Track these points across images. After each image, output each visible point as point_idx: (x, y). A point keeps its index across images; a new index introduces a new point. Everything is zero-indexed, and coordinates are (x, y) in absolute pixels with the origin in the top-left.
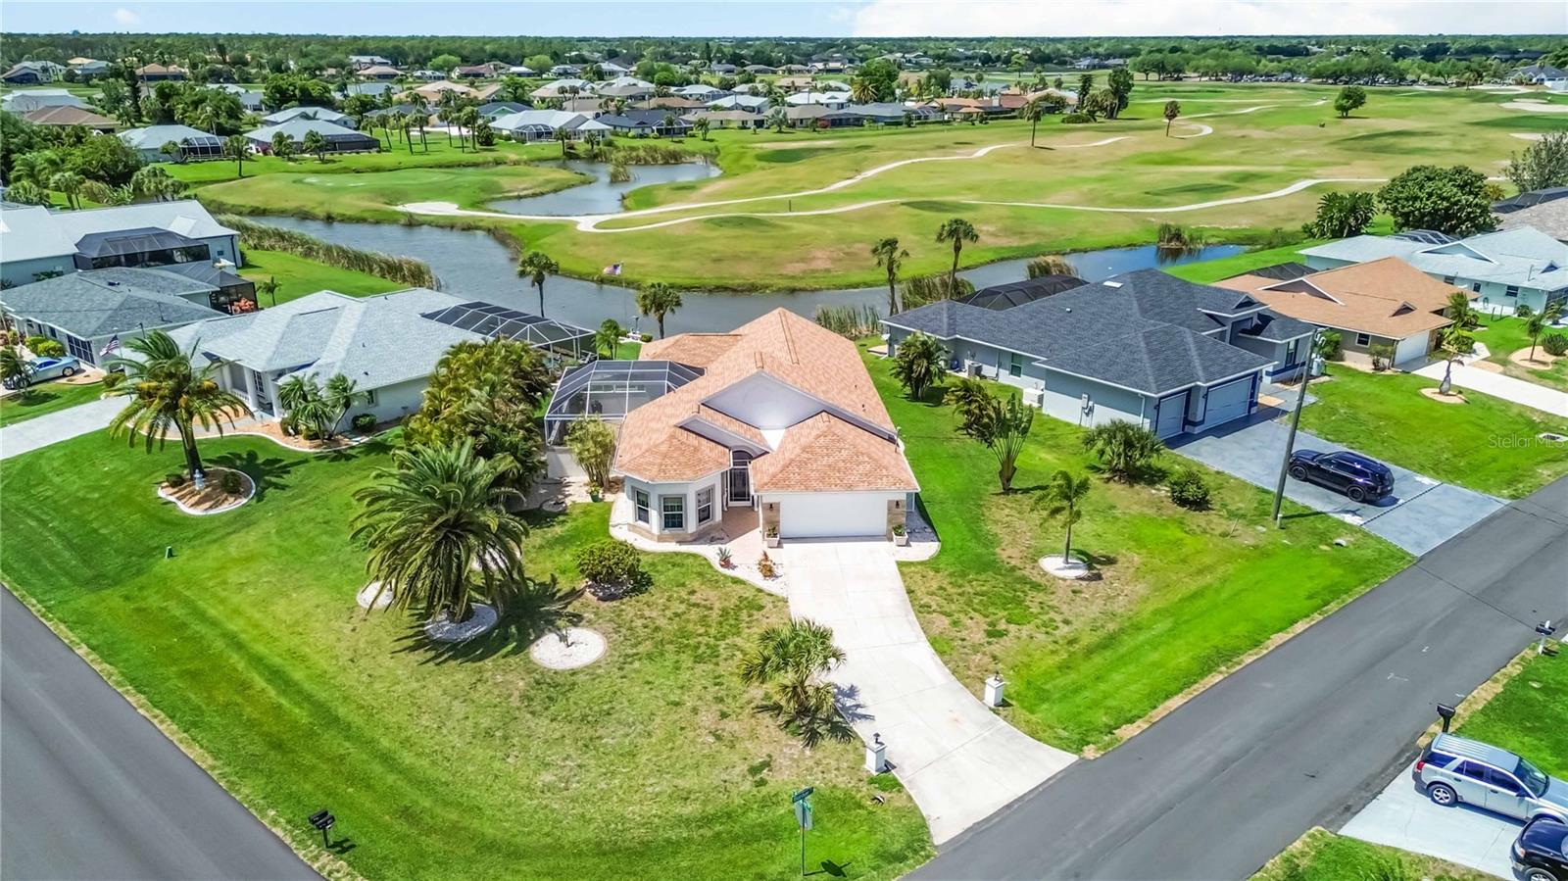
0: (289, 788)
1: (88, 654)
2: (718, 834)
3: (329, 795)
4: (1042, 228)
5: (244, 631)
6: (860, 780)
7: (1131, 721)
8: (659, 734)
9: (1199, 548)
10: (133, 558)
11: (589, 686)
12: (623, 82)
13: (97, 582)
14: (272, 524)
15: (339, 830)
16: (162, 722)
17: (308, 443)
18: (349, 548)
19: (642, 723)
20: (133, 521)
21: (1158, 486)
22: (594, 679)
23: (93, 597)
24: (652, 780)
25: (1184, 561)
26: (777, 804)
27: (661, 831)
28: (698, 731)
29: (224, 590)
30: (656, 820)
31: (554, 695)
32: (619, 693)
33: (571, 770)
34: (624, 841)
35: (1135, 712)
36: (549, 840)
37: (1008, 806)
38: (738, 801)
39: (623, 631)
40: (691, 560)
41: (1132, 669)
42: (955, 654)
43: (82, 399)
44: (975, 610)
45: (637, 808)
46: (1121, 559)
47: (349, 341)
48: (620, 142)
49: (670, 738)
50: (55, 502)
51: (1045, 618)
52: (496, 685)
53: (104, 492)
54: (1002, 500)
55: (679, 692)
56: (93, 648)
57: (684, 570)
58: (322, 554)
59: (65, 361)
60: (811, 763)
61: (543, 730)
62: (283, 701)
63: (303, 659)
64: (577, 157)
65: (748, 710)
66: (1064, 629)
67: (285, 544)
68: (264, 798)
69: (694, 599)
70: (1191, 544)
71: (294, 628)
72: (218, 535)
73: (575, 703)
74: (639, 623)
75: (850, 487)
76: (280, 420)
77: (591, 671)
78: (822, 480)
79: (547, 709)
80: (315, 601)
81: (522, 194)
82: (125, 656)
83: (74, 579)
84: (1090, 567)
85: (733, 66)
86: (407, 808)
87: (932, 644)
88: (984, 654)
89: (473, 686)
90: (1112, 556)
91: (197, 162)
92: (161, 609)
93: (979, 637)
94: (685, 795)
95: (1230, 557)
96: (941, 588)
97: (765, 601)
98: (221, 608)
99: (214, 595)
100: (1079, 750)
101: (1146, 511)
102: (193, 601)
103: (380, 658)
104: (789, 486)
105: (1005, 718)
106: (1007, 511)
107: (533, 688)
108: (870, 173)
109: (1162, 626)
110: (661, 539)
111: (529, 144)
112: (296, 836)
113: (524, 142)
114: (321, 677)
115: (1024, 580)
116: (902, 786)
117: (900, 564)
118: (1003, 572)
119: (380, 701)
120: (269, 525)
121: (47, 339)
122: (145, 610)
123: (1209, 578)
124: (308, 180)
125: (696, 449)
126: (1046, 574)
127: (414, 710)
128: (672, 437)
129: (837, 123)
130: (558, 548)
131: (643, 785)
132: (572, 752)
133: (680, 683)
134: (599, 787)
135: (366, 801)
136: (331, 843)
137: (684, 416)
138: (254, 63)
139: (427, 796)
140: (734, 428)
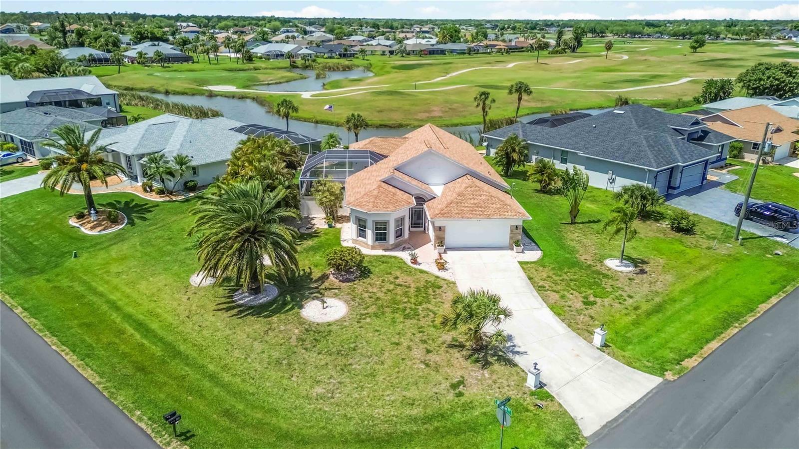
0: (149, 397)
1: (22, 313)
2: (437, 429)
3: (176, 401)
4: (552, 98)
5: (120, 300)
6: (525, 393)
7: (690, 356)
8: (389, 362)
9: (697, 255)
10: (53, 258)
11: (339, 332)
12: (318, 35)
13: (30, 271)
14: (137, 240)
15: (184, 424)
16: (67, 354)
17: (158, 196)
18: (184, 253)
19: (377, 356)
20: (54, 238)
21: (661, 222)
22: (343, 328)
23: (28, 280)
24: (388, 392)
25: (690, 262)
26: (473, 408)
27: (398, 426)
28: (414, 361)
29: (108, 276)
30: (394, 418)
31: (318, 338)
32: (360, 337)
33: (334, 385)
34: (375, 433)
35: (689, 351)
36: (325, 432)
37: (627, 411)
38: (447, 406)
39: (357, 300)
40: (393, 260)
41: (678, 325)
42: (567, 315)
43: (27, 174)
44: (573, 290)
45: (381, 411)
46: (652, 262)
47: (182, 139)
48: (319, 60)
49: (396, 365)
50: (8, 227)
51: (617, 294)
52: (280, 332)
53: (37, 222)
54: (572, 228)
55: (397, 336)
56: (25, 309)
57: (389, 265)
58: (168, 256)
59: (18, 154)
60: (490, 382)
61: (314, 360)
62: (145, 341)
63: (157, 316)
64: (297, 67)
65: (443, 348)
66: (630, 301)
67: (146, 250)
68: (133, 403)
69: (397, 281)
70: (691, 253)
71: (152, 298)
72: (105, 246)
73: (332, 343)
74: (366, 295)
75: (489, 217)
76: (141, 184)
77: (340, 324)
78: (471, 212)
79: (314, 346)
80: (164, 282)
81: (270, 82)
82: (45, 314)
83: (16, 270)
84: (636, 266)
85: (374, 29)
86: (228, 410)
87: (551, 309)
88: (585, 315)
89: (266, 333)
90: (646, 260)
91: (96, 66)
92: (69, 287)
93: (579, 305)
94: (411, 402)
95: (717, 261)
96: (549, 277)
97: (442, 283)
98: (106, 286)
99: (102, 279)
100: (662, 375)
101: (658, 235)
102: (89, 283)
103: (205, 315)
104: (451, 216)
105: (608, 354)
106: (577, 234)
107: (304, 334)
108: (454, 74)
109: (688, 300)
110: (373, 248)
111: (271, 60)
112: (154, 428)
113: (269, 59)
114: (169, 327)
115: (598, 273)
116: (554, 397)
117: (521, 263)
118: (584, 267)
119: (207, 341)
120: (136, 240)
121: (9, 143)
122: (58, 287)
123: (708, 273)
124: (156, 74)
125: (394, 194)
126: (610, 269)
127: (229, 347)
128: (380, 186)
129: (432, 52)
130: (311, 253)
131: (383, 395)
132: (333, 373)
133: (397, 331)
134: (354, 397)
135: (200, 405)
136: (178, 433)
137: (385, 175)
138: (127, 25)
139: (241, 402)
140: (415, 182)
